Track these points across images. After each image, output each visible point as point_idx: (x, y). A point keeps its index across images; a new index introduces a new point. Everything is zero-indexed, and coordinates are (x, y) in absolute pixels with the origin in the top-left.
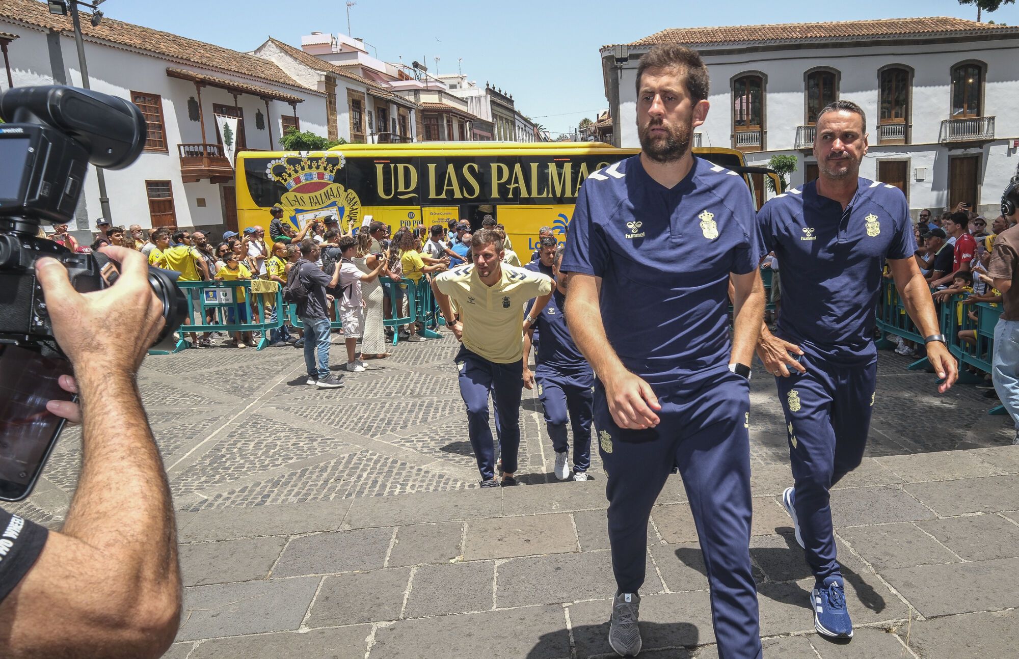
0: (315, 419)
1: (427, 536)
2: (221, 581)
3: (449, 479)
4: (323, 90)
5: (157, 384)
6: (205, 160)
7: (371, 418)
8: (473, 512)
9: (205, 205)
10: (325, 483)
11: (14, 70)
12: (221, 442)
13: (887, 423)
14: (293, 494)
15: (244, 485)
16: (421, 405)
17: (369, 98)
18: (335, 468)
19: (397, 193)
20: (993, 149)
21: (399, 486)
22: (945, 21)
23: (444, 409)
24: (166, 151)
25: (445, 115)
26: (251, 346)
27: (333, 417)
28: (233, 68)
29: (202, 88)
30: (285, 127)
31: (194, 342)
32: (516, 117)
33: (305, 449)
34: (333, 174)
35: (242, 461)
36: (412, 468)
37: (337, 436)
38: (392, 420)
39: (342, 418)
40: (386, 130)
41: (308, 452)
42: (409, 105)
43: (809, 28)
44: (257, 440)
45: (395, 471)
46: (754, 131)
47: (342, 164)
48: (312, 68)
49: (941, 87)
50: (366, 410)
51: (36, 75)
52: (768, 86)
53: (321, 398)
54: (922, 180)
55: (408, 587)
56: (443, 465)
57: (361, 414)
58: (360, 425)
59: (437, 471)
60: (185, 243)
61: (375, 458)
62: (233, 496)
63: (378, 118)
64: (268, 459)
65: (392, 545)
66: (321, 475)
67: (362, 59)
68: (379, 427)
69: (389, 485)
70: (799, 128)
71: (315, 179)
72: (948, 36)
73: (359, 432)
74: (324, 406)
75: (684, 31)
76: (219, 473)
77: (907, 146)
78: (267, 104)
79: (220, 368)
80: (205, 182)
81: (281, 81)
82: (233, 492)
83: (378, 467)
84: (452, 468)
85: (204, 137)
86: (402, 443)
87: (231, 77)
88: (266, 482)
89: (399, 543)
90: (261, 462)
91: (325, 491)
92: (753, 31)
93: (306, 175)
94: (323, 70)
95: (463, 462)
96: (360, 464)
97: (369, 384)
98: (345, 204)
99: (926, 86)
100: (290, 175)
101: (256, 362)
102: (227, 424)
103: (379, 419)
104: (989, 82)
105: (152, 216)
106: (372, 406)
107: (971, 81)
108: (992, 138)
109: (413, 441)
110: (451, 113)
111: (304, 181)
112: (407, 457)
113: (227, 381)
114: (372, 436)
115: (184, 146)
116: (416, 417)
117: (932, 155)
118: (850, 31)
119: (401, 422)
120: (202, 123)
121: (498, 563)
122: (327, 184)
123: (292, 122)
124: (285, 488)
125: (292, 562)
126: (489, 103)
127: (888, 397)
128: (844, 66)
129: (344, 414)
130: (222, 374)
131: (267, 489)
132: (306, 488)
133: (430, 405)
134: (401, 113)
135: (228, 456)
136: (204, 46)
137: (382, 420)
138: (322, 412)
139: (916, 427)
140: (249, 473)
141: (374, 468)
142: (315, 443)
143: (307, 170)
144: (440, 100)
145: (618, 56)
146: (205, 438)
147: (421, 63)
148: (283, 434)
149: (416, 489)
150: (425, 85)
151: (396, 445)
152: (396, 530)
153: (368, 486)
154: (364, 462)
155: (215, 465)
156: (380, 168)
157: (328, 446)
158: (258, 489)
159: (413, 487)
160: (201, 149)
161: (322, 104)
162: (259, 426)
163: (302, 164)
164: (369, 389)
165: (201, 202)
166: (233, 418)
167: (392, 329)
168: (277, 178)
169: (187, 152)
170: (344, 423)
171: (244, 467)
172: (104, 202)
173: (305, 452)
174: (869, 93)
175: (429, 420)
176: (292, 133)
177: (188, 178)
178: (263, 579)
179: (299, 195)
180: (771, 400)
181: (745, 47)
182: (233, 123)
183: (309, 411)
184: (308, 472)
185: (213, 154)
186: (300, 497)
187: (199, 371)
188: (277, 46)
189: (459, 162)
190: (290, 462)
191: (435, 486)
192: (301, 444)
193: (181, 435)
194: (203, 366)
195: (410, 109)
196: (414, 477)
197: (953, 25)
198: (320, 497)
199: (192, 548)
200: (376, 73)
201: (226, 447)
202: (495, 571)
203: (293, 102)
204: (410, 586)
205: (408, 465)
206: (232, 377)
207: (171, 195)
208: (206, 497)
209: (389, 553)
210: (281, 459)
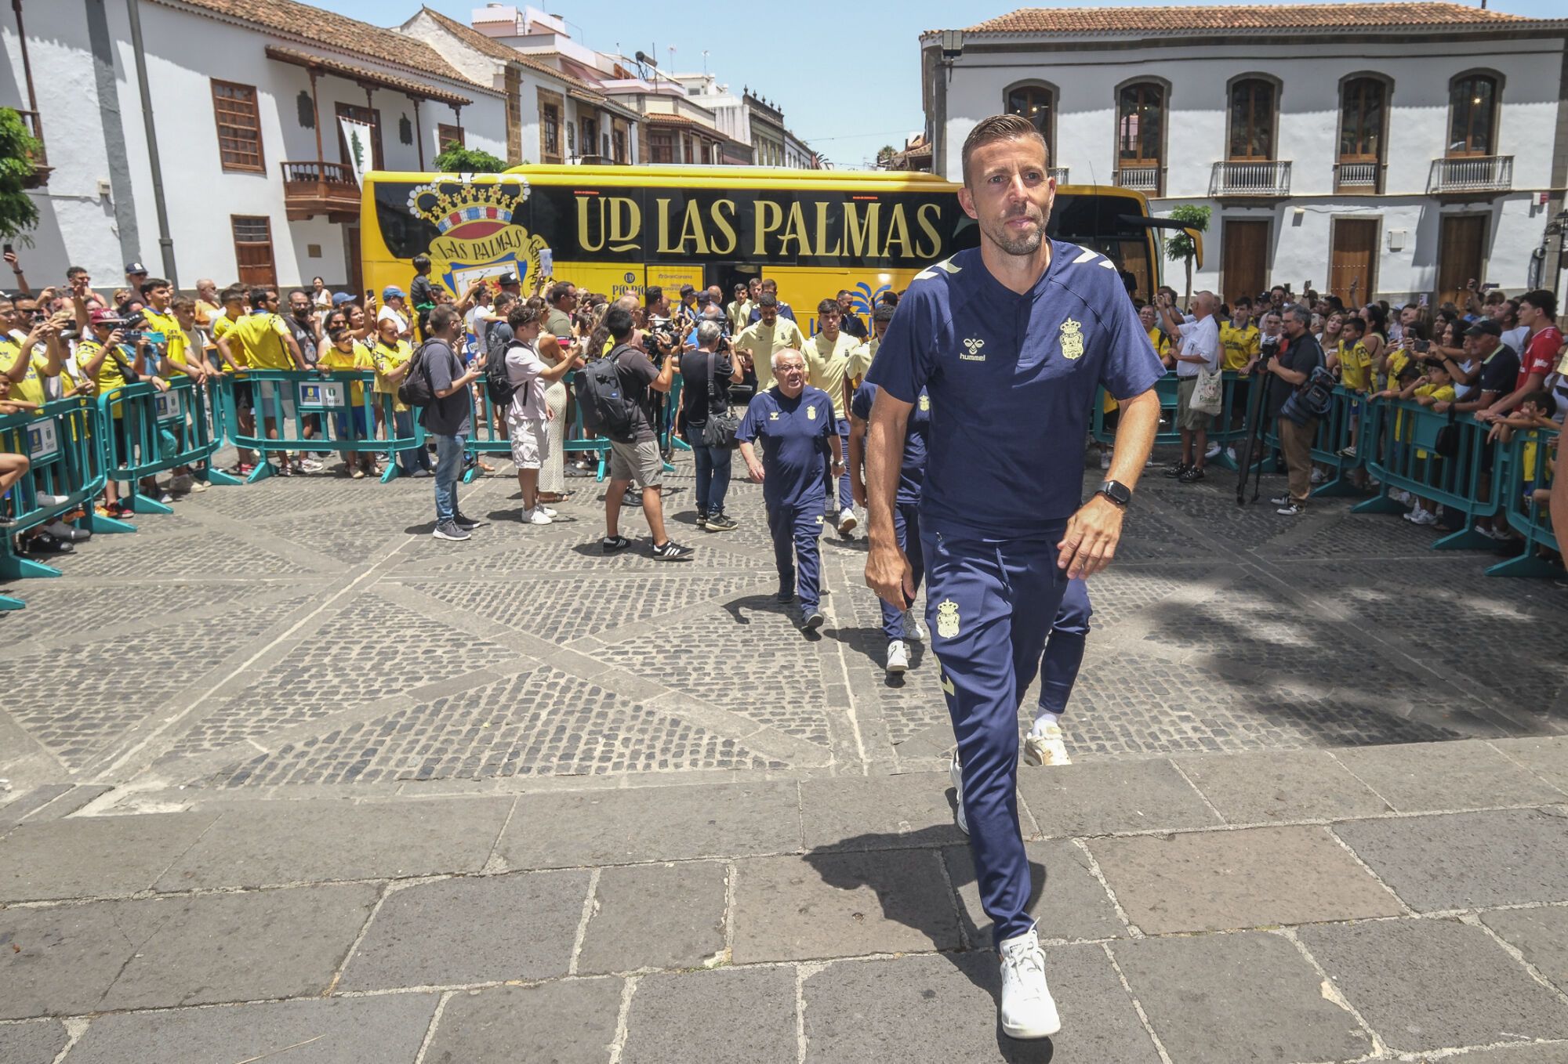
0: (465, 606)
1: (656, 895)
2: (233, 996)
3: (688, 728)
4: (501, 88)
5: (214, 535)
6: (322, 187)
7: (558, 607)
8: (747, 838)
9: (319, 256)
10: (474, 730)
11: (32, 39)
12: (306, 642)
13: (1424, 645)
14: (418, 748)
15: (335, 729)
16: (641, 587)
17: (570, 104)
18: (493, 700)
19: (608, 243)
20: (1508, 206)
21: (602, 740)
22: (1443, 9)
23: (678, 595)
24: (263, 171)
25: (681, 133)
26: (373, 475)
27: (494, 604)
28: (367, 50)
29: (318, 78)
30: (443, 142)
31: (284, 467)
32: (787, 139)
33: (445, 661)
34: (511, 211)
35: (336, 681)
36: (624, 704)
37: (500, 640)
38: (592, 613)
39: (510, 605)
40: (593, 151)
41: (450, 668)
42: (629, 115)
43: (1237, 14)
44: (366, 641)
45: (596, 708)
46: (1149, 168)
47: (524, 195)
48: (486, 54)
49: (1434, 109)
50: (550, 592)
51: (66, 49)
52: (1172, 99)
53: (478, 568)
54: (1399, 250)
55: (618, 1031)
56: (678, 700)
57: (541, 600)
58: (539, 619)
59: (668, 712)
60: (269, 310)
61: (562, 682)
62: (313, 750)
63: (582, 131)
64: (381, 679)
65: (586, 913)
66: (469, 713)
67: (562, 46)
68: (570, 624)
69: (585, 736)
70: (1216, 165)
71: (483, 217)
72: (1448, 31)
73: (538, 632)
74: (481, 583)
75: (1046, 14)
76: (294, 703)
77: (1378, 197)
78: (416, 105)
79: (321, 511)
80: (321, 220)
81: (440, 71)
82: (311, 743)
83: (567, 700)
84: (694, 707)
85: (320, 152)
86: (608, 656)
87: (364, 64)
88: (373, 724)
89: (600, 912)
90: (369, 682)
91: (474, 744)
92: (1152, 15)
93: (469, 211)
94: (502, 58)
95: (713, 696)
96: (537, 693)
97: (557, 546)
98: (528, 257)
99: (1411, 106)
100: (444, 210)
101: (379, 502)
102: (320, 610)
103: (571, 609)
104: (1507, 103)
105: (240, 269)
106: (560, 585)
107: (1477, 101)
108: (1507, 189)
109: (626, 653)
110: (689, 128)
111: (465, 219)
112: (617, 682)
113: (329, 534)
114: (560, 640)
115: (290, 164)
116: (633, 607)
117: (1415, 212)
118: (1299, 20)
119: (608, 617)
120: (318, 131)
121: (805, 972)
122: (501, 226)
123: (453, 134)
124: (405, 737)
125: (384, 952)
126: (747, 117)
127: (1413, 596)
128: (1290, 73)
129: (514, 599)
130: (322, 522)
131: (373, 738)
132: (441, 738)
133: (655, 587)
134: (617, 127)
135: (314, 671)
136: (325, 16)
137: (577, 611)
138: (478, 593)
139: (1476, 655)
140: (345, 704)
141: (560, 702)
142: (462, 651)
143: (471, 203)
144: (675, 110)
145: (947, 47)
146: (277, 636)
147: (648, 54)
148: (410, 632)
149: (631, 747)
150: (653, 87)
151: (598, 659)
152: (596, 875)
153: (548, 738)
154: (543, 690)
155: (290, 687)
156: (582, 203)
157: (484, 657)
158: (357, 737)
159: (626, 741)
160: (316, 170)
161: (500, 109)
162: (371, 615)
163: (464, 193)
164: (557, 554)
165: (315, 251)
166: (330, 599)
167: (597, 455)
168: (425, 215)
169: (296, 175)
170: (513, 615)
171: (337, 693)
172: (166, 245)
173: (445, 667)
174: (1324, 114)
175: (655, 614)
176: (455, 150)
177: (297, 213)
178: (320, 994)
179: (457, 241)
180: (1220, 597)
181: (1139, 38)
182: (364, 133)
183: (456, 591)
184: (446, 707)
185: (334, 178)
186: (428, 755)
187: (285, 516)
188: (434, 19)
189: (706, 197)
190: (418, 685)
191: (665, 743)
192: (439, 652)
193: (239, 629)
194: (294, 506)
195: (630, 121)
196: (628, 723)
197: (1455, 15)
198: (464, 757)
199: (191, 905)
200: (581, 66)
201: (312, 652)
202: (799, 995)
203: (455, 104)
204: (622, 1030)
205: (619, 698)
206: (337, 526)
207: (269, 238)
208: (265, 750)
209: (580, 938)
210: (402, 678)
